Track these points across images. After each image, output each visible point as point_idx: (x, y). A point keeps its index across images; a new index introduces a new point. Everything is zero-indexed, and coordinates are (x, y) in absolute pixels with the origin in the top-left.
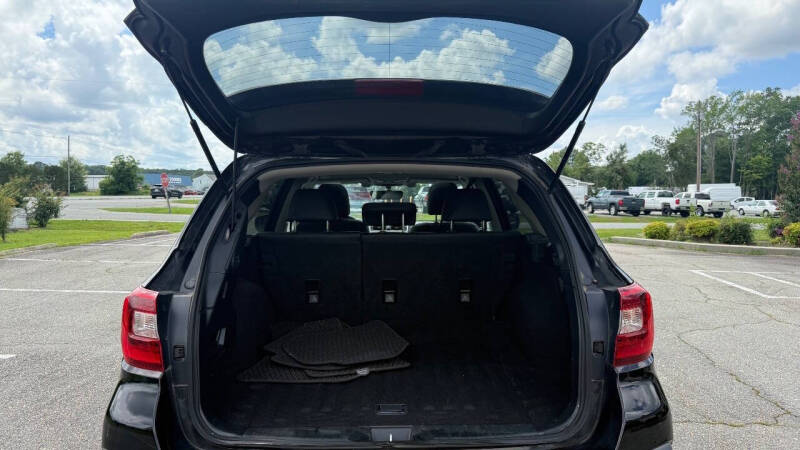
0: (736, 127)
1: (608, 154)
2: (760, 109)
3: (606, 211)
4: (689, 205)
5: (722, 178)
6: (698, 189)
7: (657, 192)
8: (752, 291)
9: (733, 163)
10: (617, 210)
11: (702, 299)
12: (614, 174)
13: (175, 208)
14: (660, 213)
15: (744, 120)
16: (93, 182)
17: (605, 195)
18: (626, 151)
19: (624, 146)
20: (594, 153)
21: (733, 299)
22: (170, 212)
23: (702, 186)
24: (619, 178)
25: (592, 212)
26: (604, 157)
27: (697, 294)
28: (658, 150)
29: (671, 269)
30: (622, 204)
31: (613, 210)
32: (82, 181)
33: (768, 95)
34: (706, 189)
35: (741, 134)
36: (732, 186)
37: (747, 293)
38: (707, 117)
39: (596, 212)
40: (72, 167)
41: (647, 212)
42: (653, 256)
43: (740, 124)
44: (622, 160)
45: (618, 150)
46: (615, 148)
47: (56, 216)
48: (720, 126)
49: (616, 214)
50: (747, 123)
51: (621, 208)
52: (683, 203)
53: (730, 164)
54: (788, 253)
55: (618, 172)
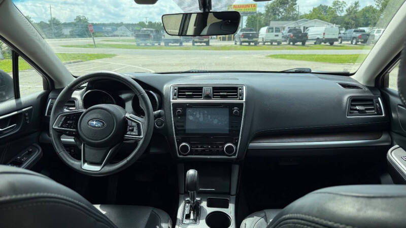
1: (347, 7)
3: (350, 42)
10: (357, 42)
12: (350, 20)
16: (67, 31)
17: (351, 32)
18: (359, 6)
19: (358, 3)
20: (340, 7)
24: (353, 22)
25: (341, 43)
26: (345, 9)
30: (360, 37)
31: (354, 41)
39: (343, 42)
44: (355, 12)
45: (354, 5)
46: (351, 4)
49: (356, 44)
51: (360, 40)
55: (353, 19)
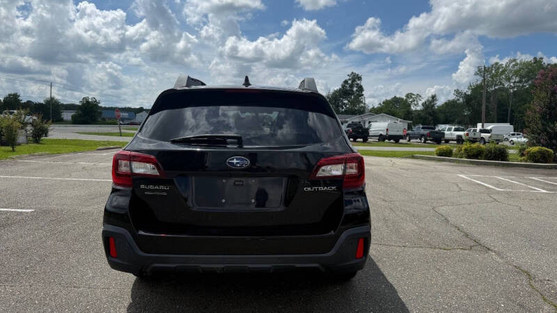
0: (512, 84)
1: (423, 101)
2: (529, 72)
3: (418, 140)
4: (476, 137)
5: (501, 120)
6: (483, 126)
7: (453, 127)
8: (490, 186)
9: (509, 109)
10: (426, 140)
11: (457, 189)
12: (427, 115)
13: (125, 133)
14: (455, 142)
15: (517, 79)
16: (67, 116)
17: (419, 129)
18: (436, 100)
19: (435, 96)
20: (414, 101)
21: (476, 190)
22: (121, 136)
23: (485, 124)
24: (430, 118)
25: (409, 141)
26: (420, 103)
27: (455, 186)
28: (458, 100)
29: (445, 174)
30: (429, 135)
31: (423, 139)
32: (59, 114)
33: (534, 63)
34: (489, 126)
35: (515, 90)
36: (508, 125)
37: (486, 187)
38: (492, 77)
39: (412, 140)
40: (52, 105)
41: (447, 141)
42: (437, 166)
43: (514, 83)
44: (433, 106)
45: (430, 99)
46: (428, 97)
47: (46, 136)
48: (501, 83)
49: (425, 142)
50: (520, 82)
51: (428, 138)
52: (471, 135)
53: (508, 110)
54: (526, 166)
55: (430, 114)
